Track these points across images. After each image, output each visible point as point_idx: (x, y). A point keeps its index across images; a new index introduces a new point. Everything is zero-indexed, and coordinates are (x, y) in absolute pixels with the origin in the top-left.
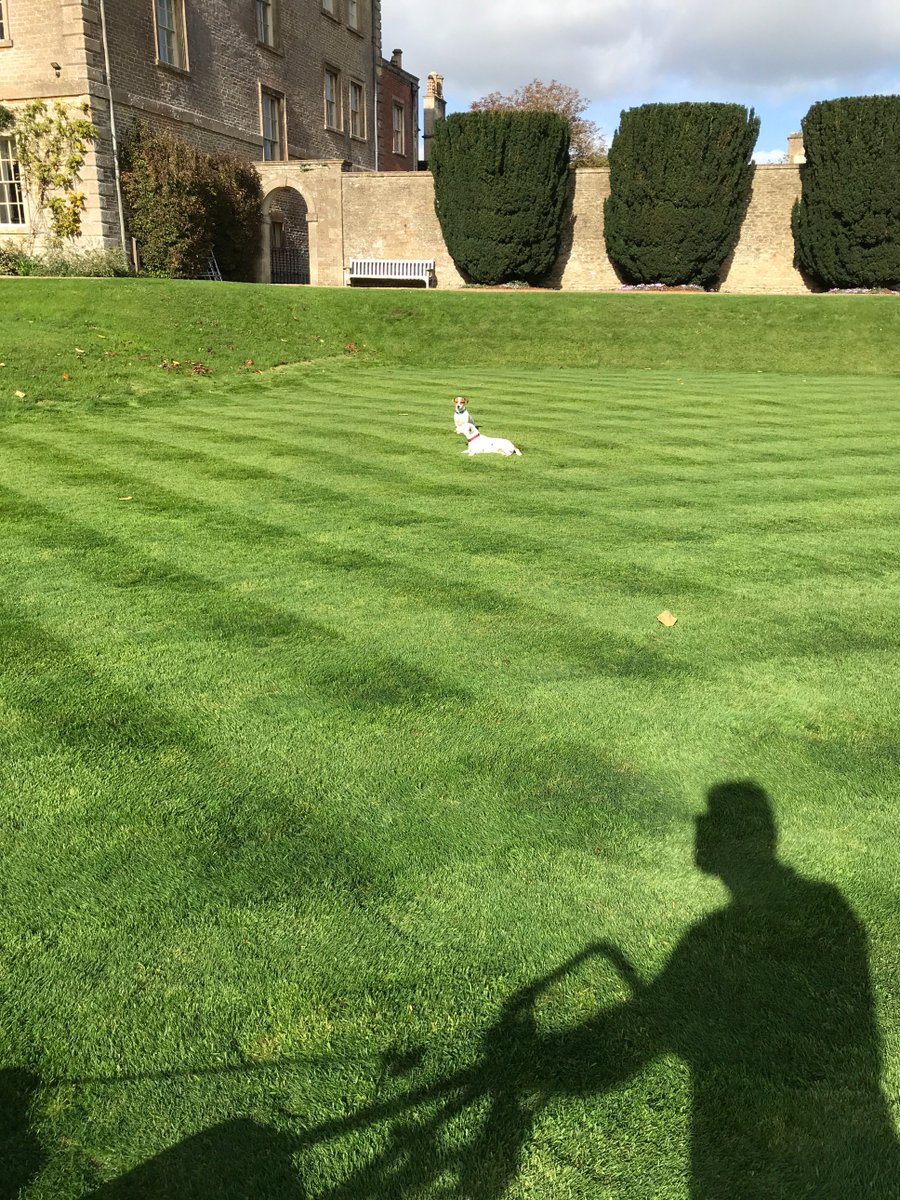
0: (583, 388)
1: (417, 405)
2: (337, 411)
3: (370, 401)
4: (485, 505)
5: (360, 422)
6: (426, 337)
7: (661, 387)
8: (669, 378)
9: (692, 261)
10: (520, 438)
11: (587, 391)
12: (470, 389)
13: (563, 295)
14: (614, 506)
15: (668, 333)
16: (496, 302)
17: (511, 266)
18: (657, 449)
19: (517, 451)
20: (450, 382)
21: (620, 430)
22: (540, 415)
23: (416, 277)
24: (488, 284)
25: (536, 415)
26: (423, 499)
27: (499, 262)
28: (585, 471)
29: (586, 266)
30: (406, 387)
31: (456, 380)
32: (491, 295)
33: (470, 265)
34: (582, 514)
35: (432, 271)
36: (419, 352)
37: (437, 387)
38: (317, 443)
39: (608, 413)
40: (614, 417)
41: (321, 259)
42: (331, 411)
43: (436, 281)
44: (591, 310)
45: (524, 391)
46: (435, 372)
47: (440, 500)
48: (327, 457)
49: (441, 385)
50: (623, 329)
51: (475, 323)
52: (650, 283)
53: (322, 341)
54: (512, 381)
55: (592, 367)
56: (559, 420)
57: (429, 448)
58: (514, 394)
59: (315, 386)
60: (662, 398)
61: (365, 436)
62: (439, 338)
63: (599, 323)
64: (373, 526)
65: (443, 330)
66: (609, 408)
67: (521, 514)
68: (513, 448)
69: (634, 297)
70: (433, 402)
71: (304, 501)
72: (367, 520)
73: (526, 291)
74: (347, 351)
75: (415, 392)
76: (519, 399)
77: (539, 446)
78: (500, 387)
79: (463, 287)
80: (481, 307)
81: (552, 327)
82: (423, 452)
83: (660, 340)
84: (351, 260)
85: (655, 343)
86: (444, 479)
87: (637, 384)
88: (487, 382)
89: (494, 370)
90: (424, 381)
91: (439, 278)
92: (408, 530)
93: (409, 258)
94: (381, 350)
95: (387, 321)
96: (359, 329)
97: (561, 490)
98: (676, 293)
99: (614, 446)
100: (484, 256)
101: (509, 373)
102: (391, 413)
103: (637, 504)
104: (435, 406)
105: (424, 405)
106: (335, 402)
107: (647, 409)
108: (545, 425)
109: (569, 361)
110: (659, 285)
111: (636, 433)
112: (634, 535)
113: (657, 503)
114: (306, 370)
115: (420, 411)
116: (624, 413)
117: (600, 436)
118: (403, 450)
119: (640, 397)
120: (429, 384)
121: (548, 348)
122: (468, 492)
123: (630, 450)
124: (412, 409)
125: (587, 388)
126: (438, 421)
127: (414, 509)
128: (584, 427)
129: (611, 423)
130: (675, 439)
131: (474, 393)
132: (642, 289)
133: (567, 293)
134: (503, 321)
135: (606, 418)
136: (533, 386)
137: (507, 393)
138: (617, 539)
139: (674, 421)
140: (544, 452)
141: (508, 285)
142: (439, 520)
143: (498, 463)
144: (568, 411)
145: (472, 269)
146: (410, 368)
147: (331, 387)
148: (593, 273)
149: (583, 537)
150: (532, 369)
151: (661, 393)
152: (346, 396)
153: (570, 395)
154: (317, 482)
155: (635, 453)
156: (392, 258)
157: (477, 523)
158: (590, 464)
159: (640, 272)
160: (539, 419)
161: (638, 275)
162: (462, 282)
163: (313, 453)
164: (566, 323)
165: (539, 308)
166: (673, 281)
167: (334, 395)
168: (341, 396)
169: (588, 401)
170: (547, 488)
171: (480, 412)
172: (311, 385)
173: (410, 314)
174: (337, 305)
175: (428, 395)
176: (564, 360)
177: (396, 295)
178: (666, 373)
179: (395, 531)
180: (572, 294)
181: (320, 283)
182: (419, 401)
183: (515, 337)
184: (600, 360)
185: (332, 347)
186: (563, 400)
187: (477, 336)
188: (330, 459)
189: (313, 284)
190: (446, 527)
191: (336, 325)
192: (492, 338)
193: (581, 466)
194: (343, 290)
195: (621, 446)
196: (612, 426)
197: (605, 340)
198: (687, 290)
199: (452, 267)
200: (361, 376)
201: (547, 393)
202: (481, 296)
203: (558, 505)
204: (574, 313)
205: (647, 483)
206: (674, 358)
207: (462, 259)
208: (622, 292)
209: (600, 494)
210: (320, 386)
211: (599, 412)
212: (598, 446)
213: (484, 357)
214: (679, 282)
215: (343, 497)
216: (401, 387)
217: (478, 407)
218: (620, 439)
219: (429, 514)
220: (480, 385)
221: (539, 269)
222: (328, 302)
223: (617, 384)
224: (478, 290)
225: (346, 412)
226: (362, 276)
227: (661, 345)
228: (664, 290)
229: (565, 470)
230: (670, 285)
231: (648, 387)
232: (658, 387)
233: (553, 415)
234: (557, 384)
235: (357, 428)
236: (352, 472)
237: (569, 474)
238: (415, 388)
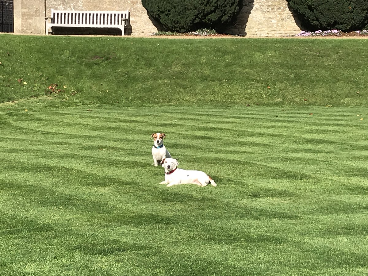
0: (269, 124)
1: (115, 140)
2: (40, 147)
3: (71, 137)
4: (185, 233)
5: (62, 157)
6: (122, 79)
7: (343, 122)
8: (349, 114)
9: (364, 10)
10: (214, 170)
11: (273, 127)
12: (165, 125)
13: (248, 41)
14: (307, 233)
15: (346, 73)
16: (187, 48)
17: (200, 16)
18: (343, 179)
19: (212, 182)
20: (146, 119)
21: (308, 162)
22: (232, 148)
23: (113, 26)
24: (178, 32)
25: (228, 149)
26: (124, 229)
27: (189, 12)
28: (276, 200)
29: (268, 15)
30: (104, 124)
31: (150, 117)
32: (182, 42)
33: (162, 16)
34: (278, 241)
35: (127, 21)
36: (116, 92)
37: (133, 124)
38: (21, 177)
39: (295, 146)
40: (301, 150)
41: (24, 10)
42: (34, 147)
43: (131, 30)
44: (273, 54)
45: (215, 127)
46: (131, 110)
47: (142, 229)
48: (30, 190)
49: (137, 122)
50: (304, 71)
51: (167, 66)
52: (327, 30)
53: (25, 83)
54: (204, 118)
55: (277, 104)
56: (250, 153)
57: (128, 180)
58: (206, 129)
59: (19, 124)
60: (344, 132)
61: (67, 169)
62: (135, 79)
63: (281, 65)
64: (78, 255)
65: (139, 73)
66: (295, 142)
67: (220, 242)
68: (208, 179)
69: (313, 42)
70: (130, 137)
71: (10, 233)
72: (72, 249)
73: (214, 38)
74: (48, 93)
75: (113, 128)
76: (211, 134)
77: (232, 177)
78: (193, 124)
79: (156, 35)
80: (173, 52)
81: (239, 69)
82: (123, 183)
83: (338, 80)
84: (53, 11)
85: (335, 83)
86: (145, 209)
87: (319, 120)
88: (181, 119)
89: (185, 108)
90: (121, 118)
91: (133, 26)
92: (112, 258)
93: (105, 9)
94: (80, 90)
95: (86, 65)
96: (60, 73)
97: (256, 218)
98: (351, 38)
99: (303, 177)
100: (175, 7)
101: (201, 111)
102: (91, 148)
103: (329, 232)
104: (132, 141)
105: (122, 140)
106: (39, 139)
107: (331, 143)
108: (237, 157)
109: (255, 100)
110: (336, 31)
111: (322, 165)
112: (329, 261)
113: (349, 230)
114: (9, 109)
115: (118, 146)
116: (310, 146)
117: (288, 167)
118: (104, 182)
119: (323, 132)
120: (126, 121)
121: (236, 88)
122: (168, 221)
123: (318, 181)
124: (112, 144)
125: (273, 124)
126: (136, 155)
127: (117, 238)
128: (273, 160)
129: (299, 155)
130: (359, 170)
131: (169, 129)
132: (319, 34)
133: (251, 39)
134: (194, 64)
135: (294, 151)
136: (223, 123)
137: (200, 129)
138: (313, 264)
139: (357, 153)
140: (237, 183)
141: (197, 32)
142: (142, 248)
143: (194, 193)
144: (257, 145)
145: (163, 19)
146: (108, 106)
147: (33, 125)
148: (274, 21)
149: (281, 263)
150: (221, 107)
151: (342, 128)
152: (48, 133)
153: (258, 130)
154: (21, 214)
155: (323, 183)
156: (90, 10)
157: (178, 251)
158: (282, 194)
159: (317, 20)
160: (231, 152)
161: (316, 22)
162: (155, 30)
163: (18, 187)
164: (252, 66)
165: (226, 53)
166: (348, 28)
167: (37, 132)
168: (42, 133)
169: (276, 136)
170: (242, 216)
171: (175, 146)
172: (14, 124)
173: (107, 59)
174: (39, 51)
175: (126, 131)
176: (251, 98)
177: (94, 42)
178: (345, 109)
179: (99, 259)
180: (256, 40)
181: (24, 32)
182: (117, 137)
183: (204, 79)
184: (284, 98)
185: (35, 89)
186: (252, 135)
187: (170, 78)
188: (34, 191)
189: (16, 33)
190: (148, 255)
191: (39, 69)
192: (183, 79)
193: (272, 196)
194: (45, 37)
195: (309, 177)
196: (300, 159)
197: (288, 80)
198: (360, 35)
199: (145, 17)
200: (62, 114)
201: (237, 129)
202: (173, 42)
203: (254, 233)
204: (259, 57)
205: (337, 211)
206: (353, 96)
207: (154, 10)
208: (302, 38)
209: (294, 222)
210: (24, 125)
211: (286, 145)
212: (288, 177)
213: (177, 96)
214: (353, 29)
215: (47, 228)
216: (99, 124)
217: (173, 141)
218: (308, 170)
219: (132, 242)
220: (173, 122)
221: (225, 18)
222: (31, 48)
223: (301, 120)
224: (170, 37)
225: (48, 148)
226: (63, 25)
227: (340, 84)
228: (340, 35)
229: (258, 200)
230: (345, 31)
231: (331, 122)
232: (339, 122)
233: (243, 149)
234: (245, 120)
235: (59, 162)
236: (55, 204)
237: (263, 203)
238: (114, 125)
